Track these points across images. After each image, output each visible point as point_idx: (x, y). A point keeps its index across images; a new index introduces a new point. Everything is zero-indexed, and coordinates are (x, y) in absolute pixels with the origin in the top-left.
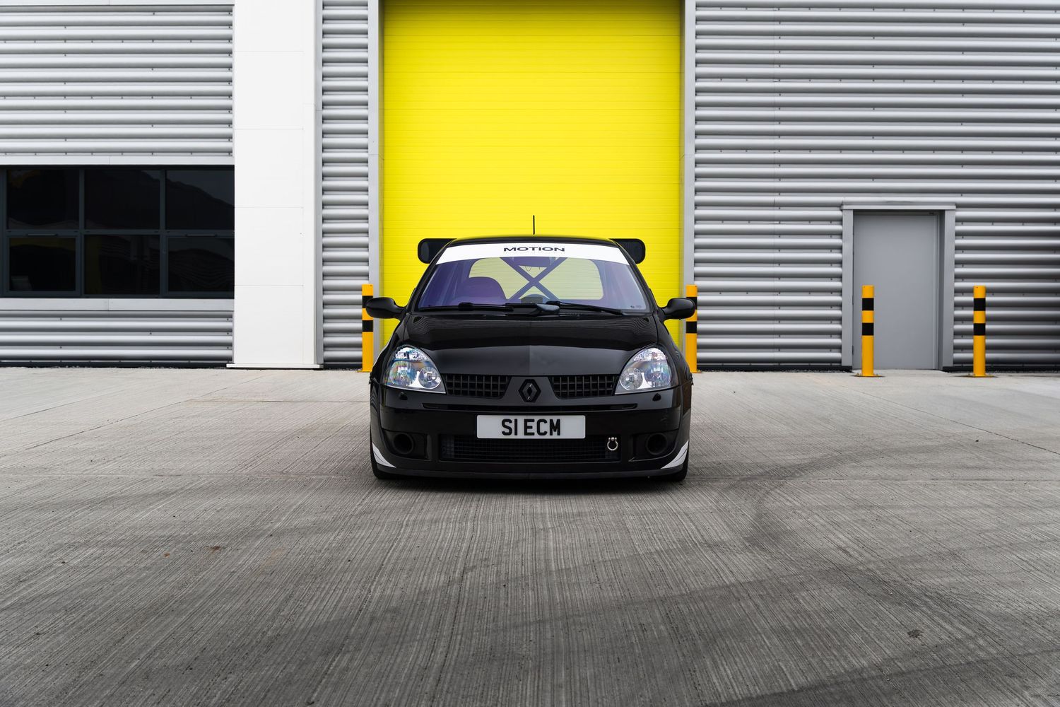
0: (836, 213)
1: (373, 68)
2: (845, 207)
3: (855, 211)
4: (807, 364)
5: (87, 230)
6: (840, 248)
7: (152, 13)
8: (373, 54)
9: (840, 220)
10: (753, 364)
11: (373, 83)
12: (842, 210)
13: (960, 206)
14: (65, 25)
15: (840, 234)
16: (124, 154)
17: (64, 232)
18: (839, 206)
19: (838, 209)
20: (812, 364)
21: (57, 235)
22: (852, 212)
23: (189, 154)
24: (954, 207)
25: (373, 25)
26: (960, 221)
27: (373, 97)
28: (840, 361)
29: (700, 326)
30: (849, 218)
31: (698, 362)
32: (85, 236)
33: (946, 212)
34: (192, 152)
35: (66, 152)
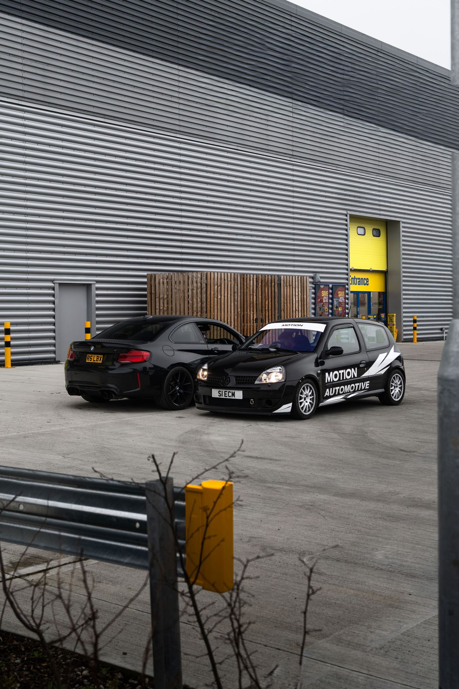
0: (51, 284)
2: (55, 282)
3: (59, 283)
4: (42, 361)
6: (54, 303)
9: (53, 289)
10: (20, 362)
12: (54, 283)
13: (98, 282)
15: (53, 295)
18: (52, 281)
19: (52, 282)
20: (43, 361)
22: (58, 285)
24: (95, 282)
26: (98, 289)
28: (55, 359)
29: (12, 343)
30: (57, 287)
31: (11, 361)
33: (93, 285)
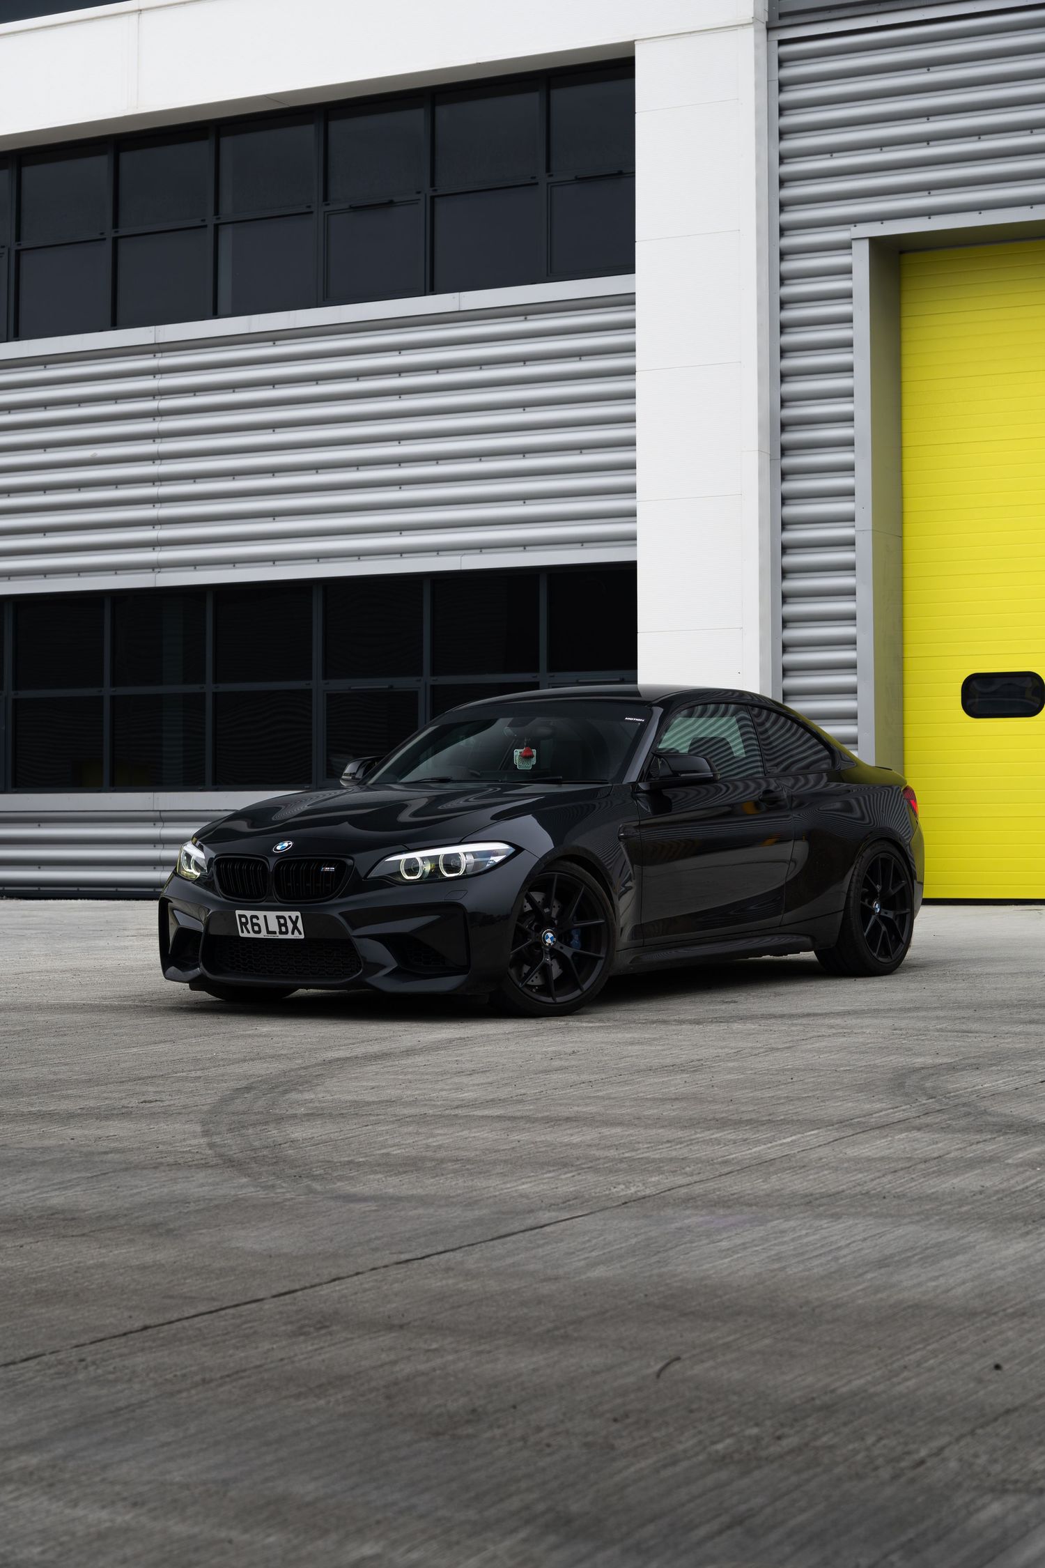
1: (861, 381)
5: (435, 678)
7: (522, 318)
8: (861, 357)
11: (861, 407)
14: (400, 348)
16: (484, 551)
17: (403, 683)
21: (391, 687)
23: (579, 545)
25: (860, 307)
27: (862, 430)
32: (433, 687)
34: (582, 541)
35: (401, 552)
